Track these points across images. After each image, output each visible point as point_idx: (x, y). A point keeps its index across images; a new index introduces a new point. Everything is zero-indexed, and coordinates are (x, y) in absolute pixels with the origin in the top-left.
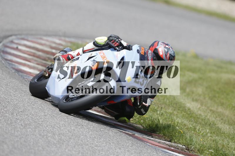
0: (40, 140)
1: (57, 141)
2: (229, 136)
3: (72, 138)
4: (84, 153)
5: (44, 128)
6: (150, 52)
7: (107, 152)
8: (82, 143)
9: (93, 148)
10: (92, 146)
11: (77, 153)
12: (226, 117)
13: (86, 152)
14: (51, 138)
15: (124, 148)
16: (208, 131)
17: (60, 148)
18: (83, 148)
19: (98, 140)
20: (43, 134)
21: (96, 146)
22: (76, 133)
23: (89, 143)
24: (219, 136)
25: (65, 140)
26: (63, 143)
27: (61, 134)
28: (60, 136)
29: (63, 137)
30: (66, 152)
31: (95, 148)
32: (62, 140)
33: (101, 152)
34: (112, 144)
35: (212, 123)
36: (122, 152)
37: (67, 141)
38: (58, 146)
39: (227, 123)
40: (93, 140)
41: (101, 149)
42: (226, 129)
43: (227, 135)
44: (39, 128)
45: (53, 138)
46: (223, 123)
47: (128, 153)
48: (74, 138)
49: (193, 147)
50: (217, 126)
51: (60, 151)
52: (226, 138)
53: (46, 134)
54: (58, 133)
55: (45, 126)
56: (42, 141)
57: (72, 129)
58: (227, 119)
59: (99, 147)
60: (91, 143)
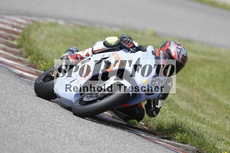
0: (2, 117)
1: (19, 119)
2: (187, 113)
3: (34, 115)
4: (45, 130)
5: (7, 106)
6: (161, 52)
7: (68, 129)
8: (43, 120)
9: (54, 125)
10: (53, 123)
11: (39, 130)
12: (184, 94)
13: (47, 129)
14: (13, 115)
15: (84, 124)
16: (166, 107)
17: (22, 125)
18: (44, 125)
19: (59, 118)
20: (5, 111)
21: (57, 123)
22: (37, 110)
23: (50, 120)
24: (177, 113)
25: (27, 117)
26: (24, 120)
27: (23, 111)
28: (22, 114)
29: (24, 114)
30: (27, 129)
31: (56, 125)
32: (24, 117)
33: (62, 129)
34: (72, 121)
35: (170, 100)
36: (82, 129)
37: (28, 118)
38: (20, 123)
39: (185, 100)
40: (54, 117)
41: (62, 125)
42: (184, 106)
43: (185, 112)
44: (2, 105)
45: (15, 115)
46: (181, 100)
47: (89, 129)
48: (35, 115)
49: (152, 124)
50: (175, 103)
51: (22, 128)
52: (184, 115)
53: (8, 111)
54: (20, 111)
55: (7, 103)
56: (4, 118)
57: (34, 106)
58: (185, 96)
59: (60, 124)
60: (53, 120)
